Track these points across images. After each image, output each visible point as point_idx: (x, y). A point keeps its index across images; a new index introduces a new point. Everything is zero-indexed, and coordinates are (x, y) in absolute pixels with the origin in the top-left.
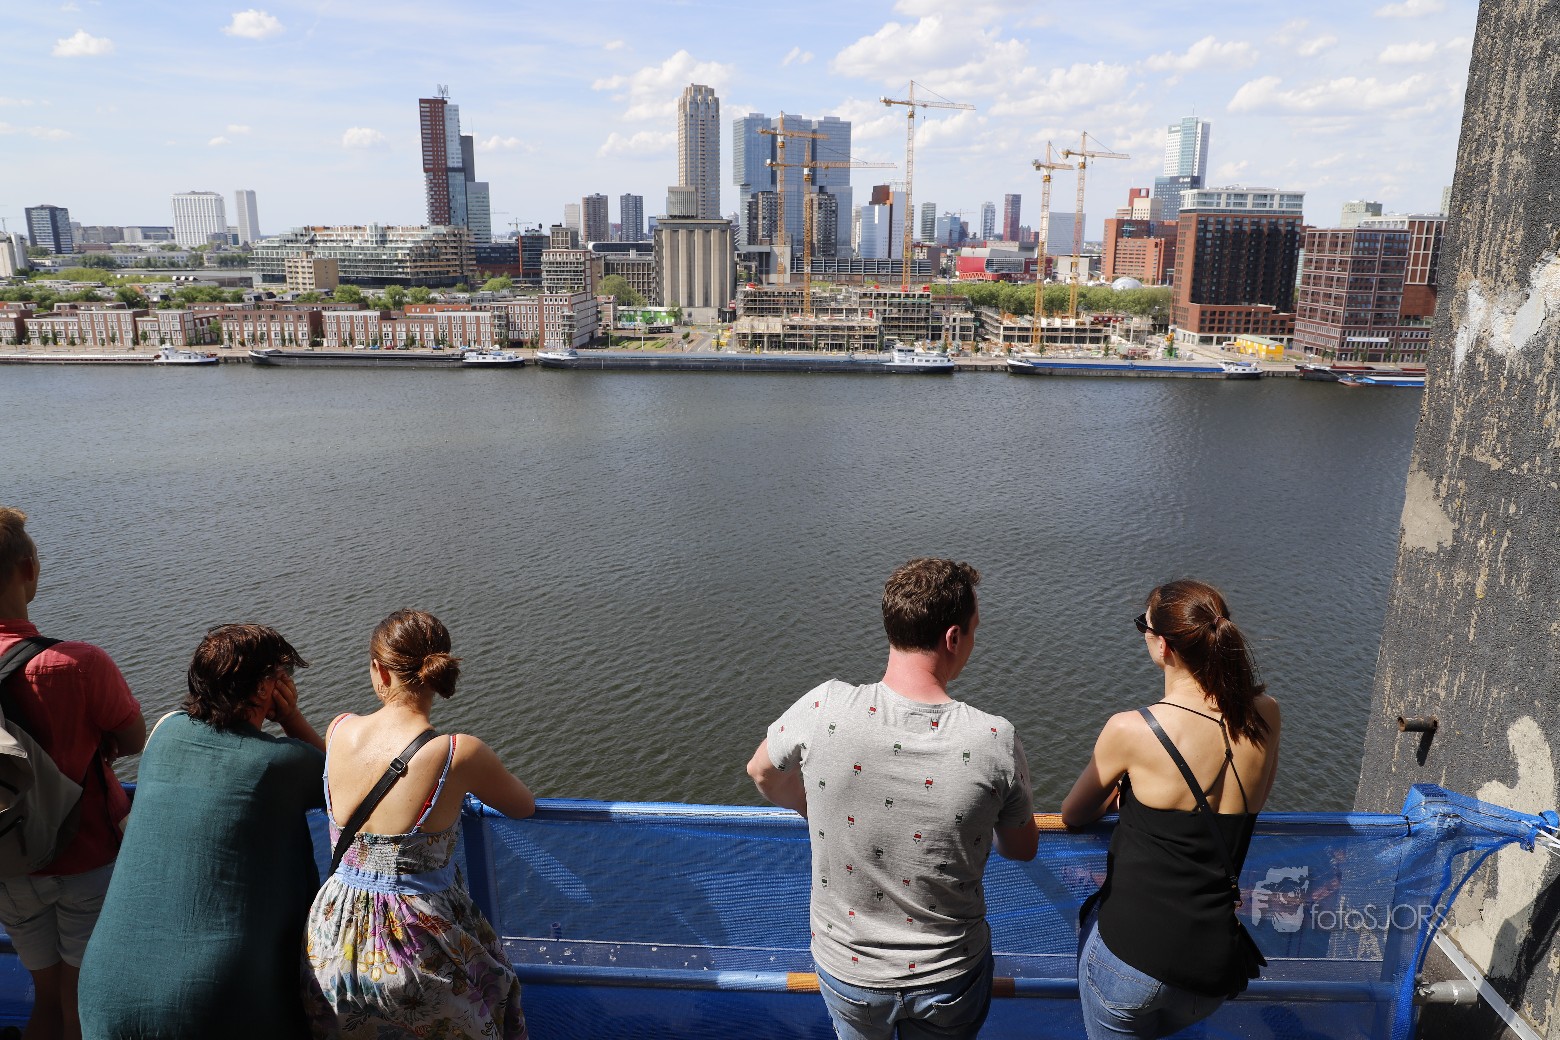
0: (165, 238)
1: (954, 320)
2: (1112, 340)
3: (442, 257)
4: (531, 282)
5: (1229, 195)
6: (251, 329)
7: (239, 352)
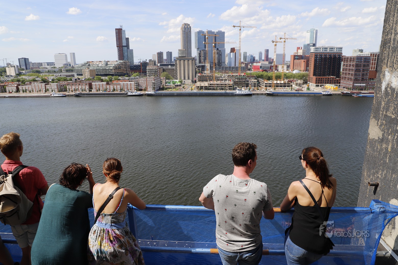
0: (53, 65)
1: (252, 82)
2: (293, 86)
3: (122, 68)
4: (144, 74)
5: (323, 48)
6: (74, 87)
7: (71, 93)
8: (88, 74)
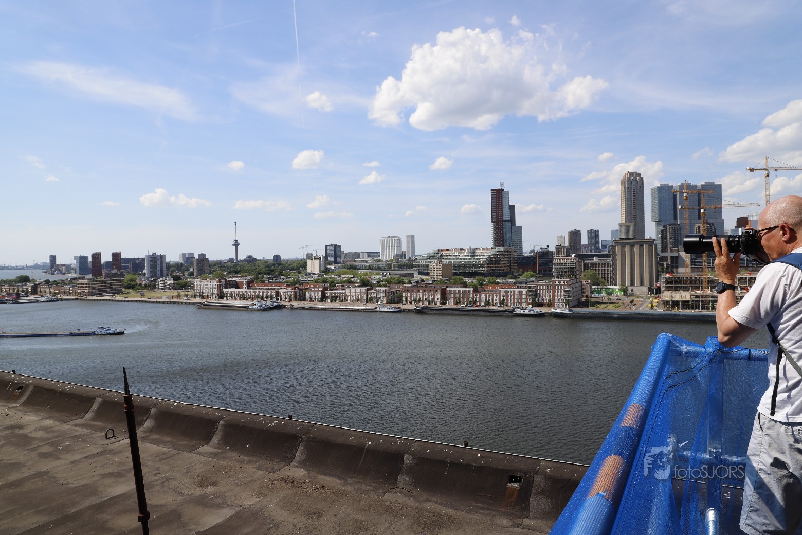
0: (376, 256)
3: (501, 263)
6: (415, 296)
7: (409, 307)
8: (439, 272)
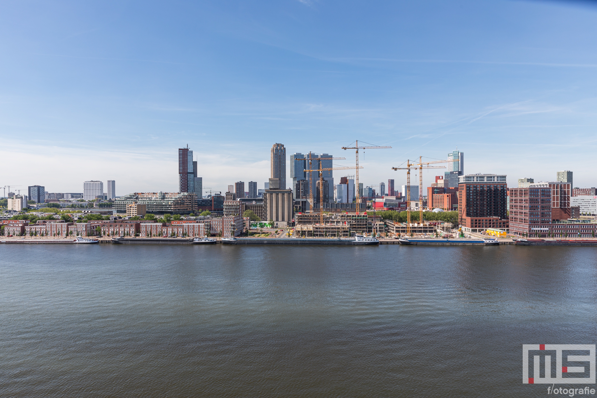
0: (80, 197)
2: (438, 231)
3: (185, 204)
5: (477, 177)
6: (113, 230)
8: (134, 210)
